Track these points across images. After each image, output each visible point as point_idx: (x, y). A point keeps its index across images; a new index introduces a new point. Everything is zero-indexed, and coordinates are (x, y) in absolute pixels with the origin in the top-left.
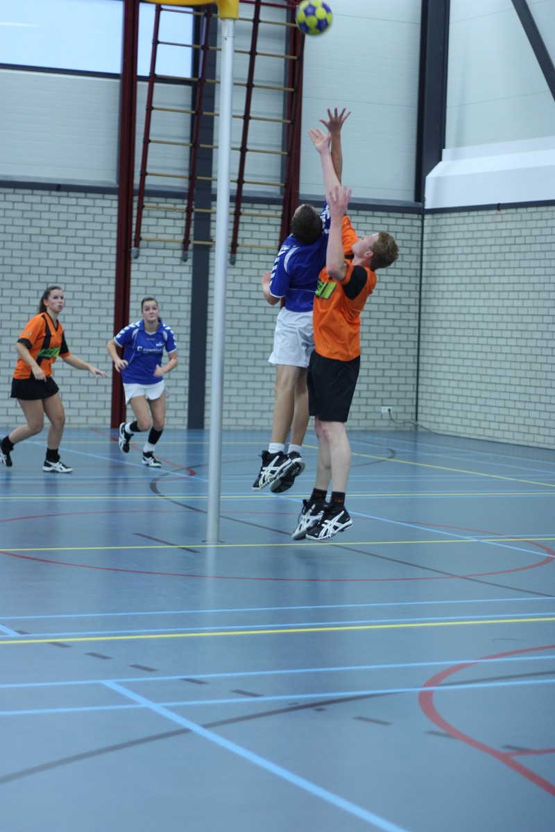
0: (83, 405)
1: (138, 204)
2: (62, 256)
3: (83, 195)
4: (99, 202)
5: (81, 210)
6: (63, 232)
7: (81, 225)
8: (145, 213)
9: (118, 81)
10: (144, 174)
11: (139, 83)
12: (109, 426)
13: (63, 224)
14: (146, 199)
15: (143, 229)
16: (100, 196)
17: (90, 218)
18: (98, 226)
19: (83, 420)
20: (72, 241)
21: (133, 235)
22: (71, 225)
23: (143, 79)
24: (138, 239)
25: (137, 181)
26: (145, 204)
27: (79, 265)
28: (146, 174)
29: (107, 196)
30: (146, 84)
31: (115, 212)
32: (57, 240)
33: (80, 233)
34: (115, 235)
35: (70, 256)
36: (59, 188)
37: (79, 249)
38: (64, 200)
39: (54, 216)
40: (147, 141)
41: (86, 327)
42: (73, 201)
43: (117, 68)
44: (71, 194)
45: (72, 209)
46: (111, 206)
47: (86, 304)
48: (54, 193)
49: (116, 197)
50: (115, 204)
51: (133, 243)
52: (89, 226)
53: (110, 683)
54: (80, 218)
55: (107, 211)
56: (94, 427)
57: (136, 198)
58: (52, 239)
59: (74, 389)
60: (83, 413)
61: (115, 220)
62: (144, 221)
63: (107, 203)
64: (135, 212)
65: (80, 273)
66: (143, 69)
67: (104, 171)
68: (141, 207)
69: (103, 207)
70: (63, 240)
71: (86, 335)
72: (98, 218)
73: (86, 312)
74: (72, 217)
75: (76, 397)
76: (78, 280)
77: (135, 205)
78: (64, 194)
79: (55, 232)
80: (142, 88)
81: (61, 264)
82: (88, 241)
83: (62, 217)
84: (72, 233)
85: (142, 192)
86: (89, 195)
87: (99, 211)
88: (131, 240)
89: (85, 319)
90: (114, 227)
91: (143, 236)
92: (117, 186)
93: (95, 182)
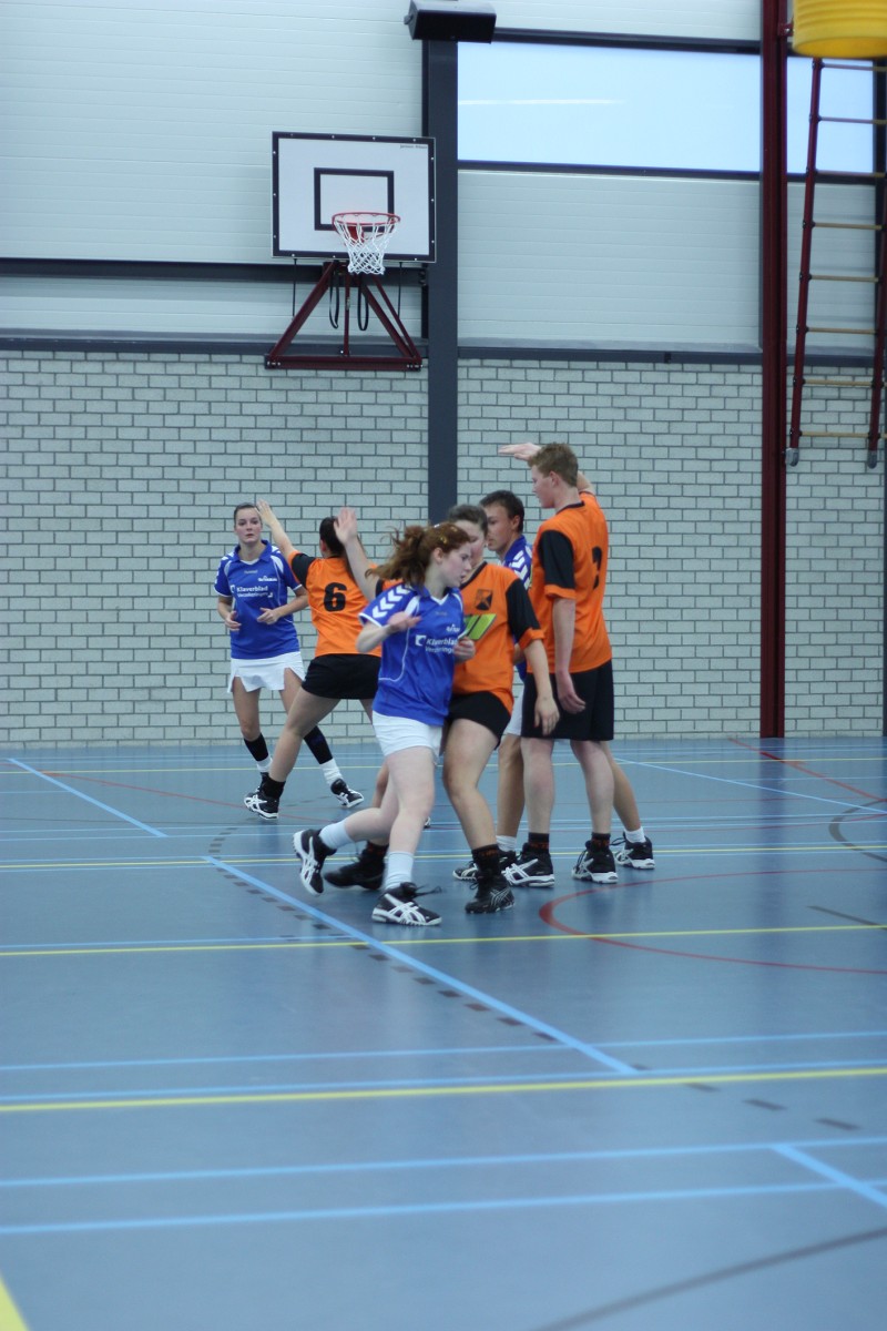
0: (715, 701)
1: (794, 379)
2: (677, 465)
3: (706, 367)
4: (732, 378)
5: (704, 391)
6: (676, 428)
7: (704, 416)
8: (805, 392)
9: (756, 184)
10: (802, 329)
11: (791, 186)
12: (758, 735)
13: (676, 415)
14: (806, 370)
15: (804, 418)
16: (734, 367)
17: (718, 404)
18: (732, 416)
19: (716, 726)
20: (691, 441)
21: (789, 427)
22: (688, 416)
23: (796, 178)
24: (797, 434)
25: (791, 341)
26: (806, 378)
27: (703, 478)
28: (807, 330)
29: (745, 368)
30: (802, 186)
31: (758, 392)
32: (667, 440)
33: (703, 428)
34: (758, 429)
35: (689, 465)
36: (667, 357)
37: (703, 453)
38: (676, 377)
39: (661, 403)
40: (805, 277)
41: (718, 578)
42: (691, 378)
43: (754, 164)
44: (688, 367)
45: (689, 391)
46: (750, 383)
47: (716, 540)
48: (660, 366)
49: (758, 368)
50: (758, 379)
51: (788, 440)
52: (717, 416)
53: (786, 1149)
54: (703, 403)
55: (746, 392)
56: (733, 736)
57: (791, 369)
58: (660, 440)
59: (701, 676)
60: (716, 714)
61: (758, 405)
62: (805, 405)
63: (745, 379)
64: (790, 392)
65: (704, 491)
66: (796, 162)
67: (738, 327)
68: (799, 384)
69: (739, 386)
70: (677, 440)
71: (717, 590)
72: (731, 404)
73: (717, 553)
74: (690, 403)
75: (704, 689)
76: (702, 503)
77: (790, 380)
78: (677, 366)
79: (663, 427)
80: (795, 193)
81: (675, 478)
82: (717, 441)
83: (675, 403)
84: (691, 428)
85: (801, 359)
86: (716, 367)
87: (732, 391)
88: (785, 435)
89: (716, 565)
90: (758, 417)
91: (803, 428)
92: (761, 351)
93: (726, 345)
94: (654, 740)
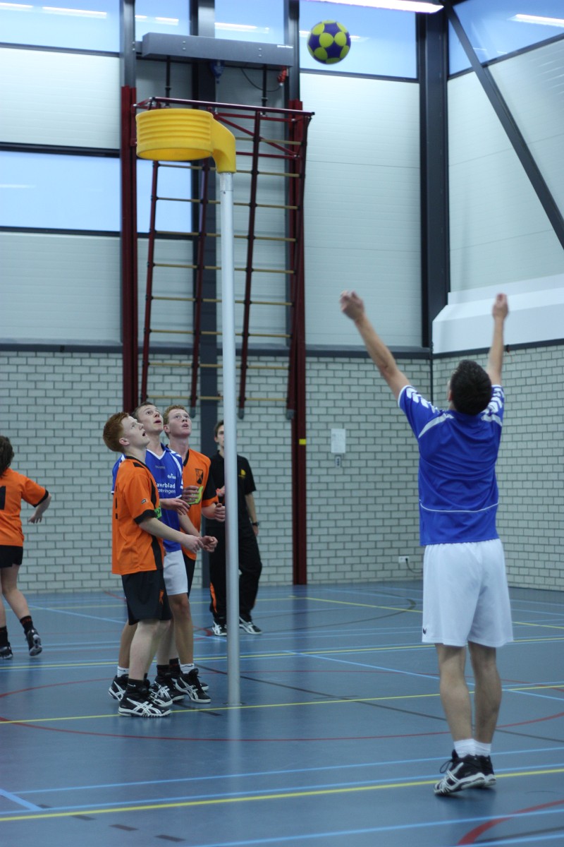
0: (95, 568)
1: (143, 362)
2: (69, 418)
3: (87, 355)
4: (103, 362)
5: (86, 370)
6: (68, 394)
7: (86, 386)
8: (150, 370)
9: (118, 239)
10: (148, 331)
11: (140, 240)
13: (68, 386)
14: (151, 356)
15: (149, 387)
16: (104, 355)
17: (95, 378)
18: (104, 386)
19: (96, 584)
20: (77, 402)
21: (140, 393)
22: (75, 386)
23: (143, 235)
24: (145, 397)
25: (141, 338)
26: (151, 362)
27: (85, 426)
28: (150, 331)
29: (111, 355)
30: (147, 240)
31: (120, 371)
32: (62, 401)
33: (86, 394)
34: (121, 394)
35: (77, 418)
36: (62, 349)
37: (85, 410)
38: (68, 361)
39: (58, 378)
40: (149, 298)
41: (96, 489)
42: (78, 362)
43: (116, 226)
44: (75, 355)
45: (77, 370)
46: (115, 365)
47: (94, 465)
48: (58, 354)
49: (120, 356)
50: (120, 363)
52: (94, 386)
54: (85, 378)
55: (112, 370)
56: (107, 590)
57: (141, 356)
58: (58, 401)
59: (86, 552)
60: (96, 576)
61: (120, 379)
62: (150, 379)
63: (112, 362)
64: (140, 370)
65: (87, 434)
66: (143, 226)
67: (107, 329)
68: (146, 365)
69: (108, 367)
70: (69, 402)
71: (96, 497)
72: (103, 378)
73: (95, 473)
74: (77, 378)
75: (87, 560)
76: (85, 441)
77: (140, 363)
78: (69, 355)
79: (60, 393)
80: (143, 244)
81: (68, 426)
82: (94, 402)
83: (67, 378)
84: (77, 394)
85: (147, 350)
86: (94, 355)
87: (103, 370)
88: (137, 398)
89: (94, 481)
90: (120, 386)
91: (149, 393)
92: (121, 344)
93: (99, 341)
94: (56, 594)
